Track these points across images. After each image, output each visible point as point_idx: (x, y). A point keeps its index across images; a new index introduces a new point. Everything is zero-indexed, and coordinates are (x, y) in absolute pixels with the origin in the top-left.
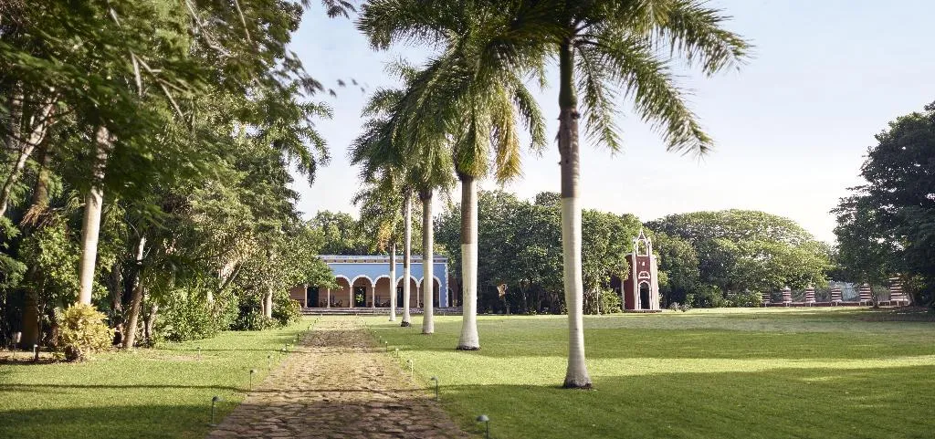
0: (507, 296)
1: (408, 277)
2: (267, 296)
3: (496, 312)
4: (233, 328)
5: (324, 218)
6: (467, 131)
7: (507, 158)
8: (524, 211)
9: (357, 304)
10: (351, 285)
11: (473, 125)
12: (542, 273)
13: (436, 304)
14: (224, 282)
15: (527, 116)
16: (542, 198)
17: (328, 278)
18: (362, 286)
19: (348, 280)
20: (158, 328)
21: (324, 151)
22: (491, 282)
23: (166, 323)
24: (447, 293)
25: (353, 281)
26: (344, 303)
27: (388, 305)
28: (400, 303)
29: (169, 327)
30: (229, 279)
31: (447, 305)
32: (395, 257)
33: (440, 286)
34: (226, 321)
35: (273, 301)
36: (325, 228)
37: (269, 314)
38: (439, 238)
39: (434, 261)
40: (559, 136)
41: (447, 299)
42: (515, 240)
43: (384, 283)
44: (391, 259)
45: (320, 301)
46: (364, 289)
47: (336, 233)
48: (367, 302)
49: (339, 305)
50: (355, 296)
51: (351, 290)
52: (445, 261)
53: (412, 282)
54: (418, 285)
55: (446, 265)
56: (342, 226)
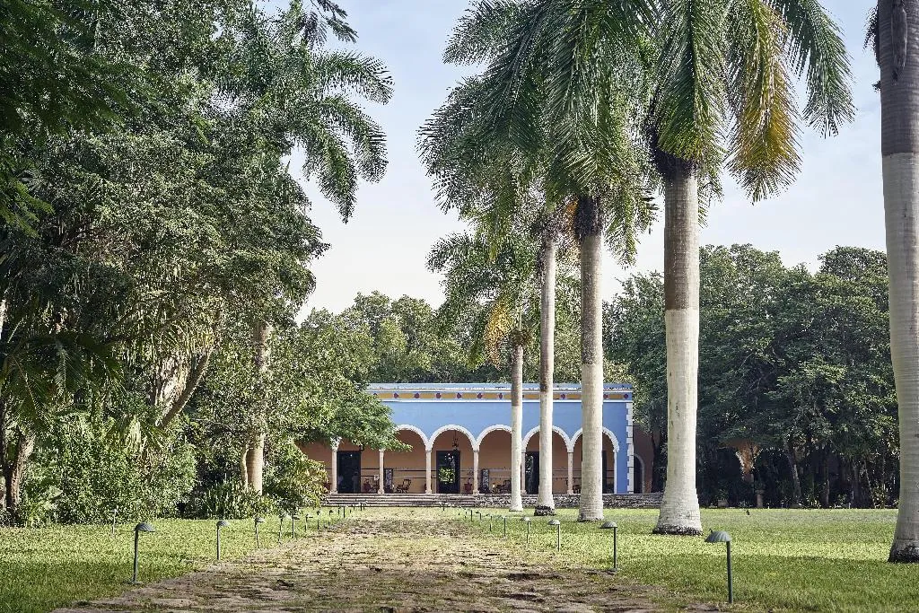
0: (759, 472)
1: (550, 428)
2: (253, 445)
3: (733, 503)
4: (184, 511)
5: (370, 307)
6: (678, 62)
7: (761, 123)
8: (797, 288)
9: (442, 488)
10: (429, 445)
11: (690, 48)
12: (833, 419)
13: (607, 487)
14: (165, 412)
15: (805, 46)
16: (839, 260)
17: (380, 427)
18: (451, 450)
19: (423, 436)
20: (33, 490)
21: (374, 150)
22: (726, 438)
23: (46, 483)
24: (631, 463)
25: (433, 437)
26: (415, 484)
27: (506, 488)
28: (533, 485)
29: (55, 491)
30: (176, 405)
31: (631, 488)
32: (521, 388)
33: (617, 448)
34: (170, 494)
35: (266, 458)
36: (376, 331)
37: (259, 487)
38: (614, 351)
39: (605, 396)
40: (876, 28)
41: (631, 477)
42: (776, 348)
43: (499, 443)
44: (514, 390)
45: (363, 480)
46: (457, 455)
47: (398, 339)
48: (462, 483)
49: (403, 489)
50: (437, 471)
51: (429, 456)
52: (626, 396)
53: (557, 440)
54: (570, 445)
55: (630, 406)
56: (409, 324)
